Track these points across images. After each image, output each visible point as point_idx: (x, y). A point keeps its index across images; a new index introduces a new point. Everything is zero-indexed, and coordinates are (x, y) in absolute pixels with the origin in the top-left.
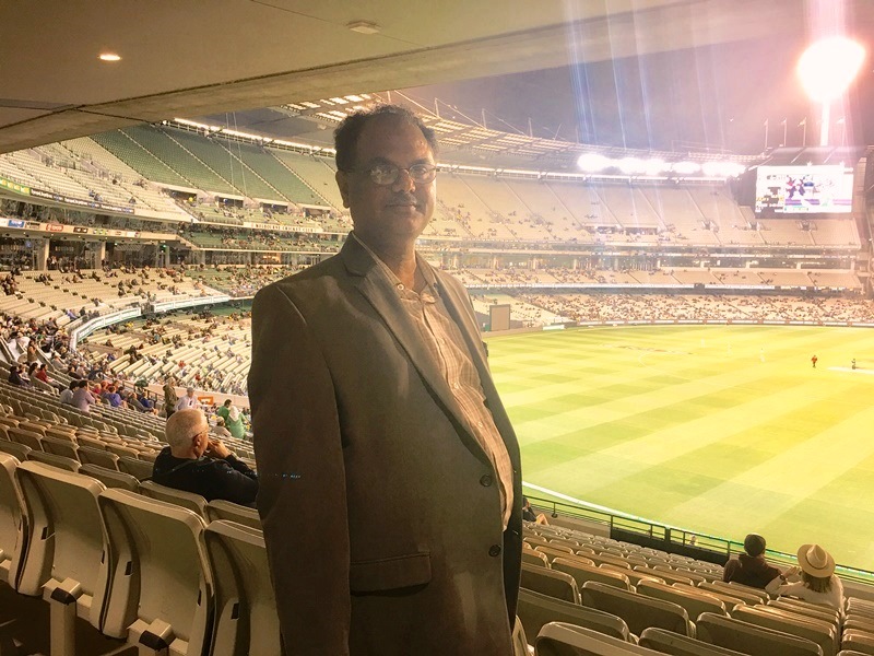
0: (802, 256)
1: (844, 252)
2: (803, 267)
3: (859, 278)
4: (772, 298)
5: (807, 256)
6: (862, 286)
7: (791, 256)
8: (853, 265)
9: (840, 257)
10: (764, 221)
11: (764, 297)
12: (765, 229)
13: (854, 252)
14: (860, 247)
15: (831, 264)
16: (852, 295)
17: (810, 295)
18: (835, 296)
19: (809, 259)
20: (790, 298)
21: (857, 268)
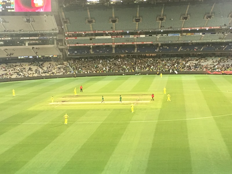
0: (28, 38)
1: (50, 35)
2: (29, 44)
3: (59, 49)
4: (14, 64)
5: (31, 38)
6: (61, 54)
7: (22, 38)
8: (55, 42)
9: (48, 37)
10: (4, 17)
11: (9, 64)
12: (5, 22)
13: (55, 35)
14: (58, 31)
15: (44, 42)
16: (56, 60)
17: (35, 61)
18: (48, 61)
19: (32, 40)
20: (24, 64)
21: (58, 44)
